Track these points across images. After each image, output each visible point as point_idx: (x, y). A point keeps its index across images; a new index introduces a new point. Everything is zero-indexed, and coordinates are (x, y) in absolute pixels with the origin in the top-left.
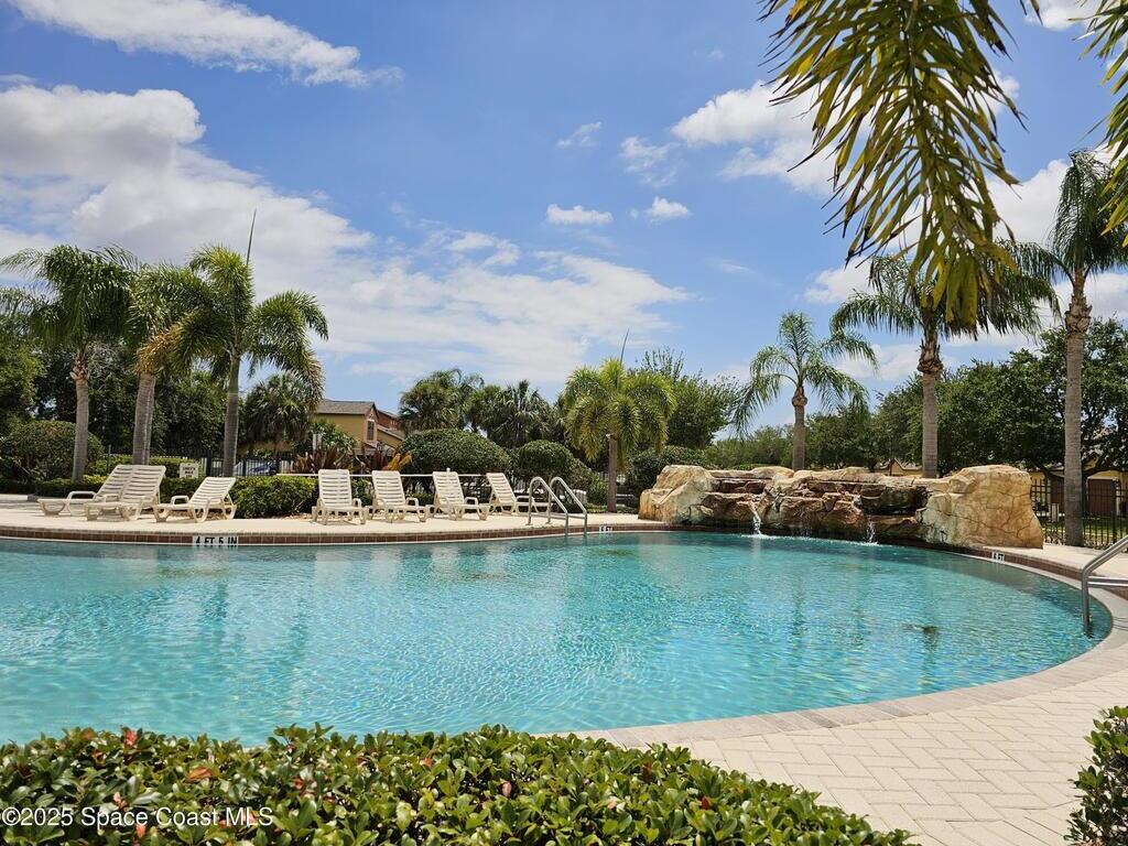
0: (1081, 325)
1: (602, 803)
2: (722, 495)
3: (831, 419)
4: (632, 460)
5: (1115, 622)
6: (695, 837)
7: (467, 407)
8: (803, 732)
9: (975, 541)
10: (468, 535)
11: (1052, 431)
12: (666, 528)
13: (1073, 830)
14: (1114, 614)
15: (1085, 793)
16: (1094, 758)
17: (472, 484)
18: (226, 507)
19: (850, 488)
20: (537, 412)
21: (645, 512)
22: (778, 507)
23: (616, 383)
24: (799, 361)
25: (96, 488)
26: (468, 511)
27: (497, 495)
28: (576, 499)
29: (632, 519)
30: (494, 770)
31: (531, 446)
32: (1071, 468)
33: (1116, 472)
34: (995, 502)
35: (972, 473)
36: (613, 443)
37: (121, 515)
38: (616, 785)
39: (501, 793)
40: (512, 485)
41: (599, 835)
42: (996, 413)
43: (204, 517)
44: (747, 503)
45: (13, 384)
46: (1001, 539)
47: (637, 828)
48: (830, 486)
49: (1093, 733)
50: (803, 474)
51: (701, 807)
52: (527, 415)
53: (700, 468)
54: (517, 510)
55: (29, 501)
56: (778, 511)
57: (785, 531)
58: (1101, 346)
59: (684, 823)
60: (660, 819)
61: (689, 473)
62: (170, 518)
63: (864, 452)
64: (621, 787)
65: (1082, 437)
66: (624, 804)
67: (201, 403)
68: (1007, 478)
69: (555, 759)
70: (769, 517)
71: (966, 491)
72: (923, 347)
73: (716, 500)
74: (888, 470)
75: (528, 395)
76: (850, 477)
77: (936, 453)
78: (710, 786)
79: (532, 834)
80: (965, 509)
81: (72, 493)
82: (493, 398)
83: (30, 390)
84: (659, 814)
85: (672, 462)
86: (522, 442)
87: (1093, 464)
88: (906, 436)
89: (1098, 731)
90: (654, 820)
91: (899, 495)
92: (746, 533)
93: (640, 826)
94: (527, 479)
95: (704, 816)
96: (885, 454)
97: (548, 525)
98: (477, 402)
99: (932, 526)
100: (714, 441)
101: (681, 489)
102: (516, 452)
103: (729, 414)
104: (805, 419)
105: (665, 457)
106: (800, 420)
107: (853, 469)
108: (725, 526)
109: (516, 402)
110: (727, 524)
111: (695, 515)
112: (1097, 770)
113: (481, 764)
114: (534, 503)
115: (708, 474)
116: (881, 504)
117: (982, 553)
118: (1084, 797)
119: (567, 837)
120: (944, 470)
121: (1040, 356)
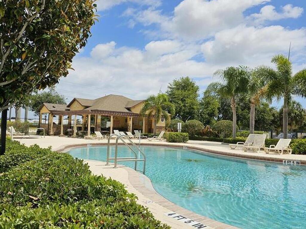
18: (289, 150)
25: (244, 141)
37: (253, 150)
43: (282, 153)
45: (213, 110)
55: (222, 144)
62: (270, 153)
67: (264, 113)
81: (238, 143)
83: (217, 111)
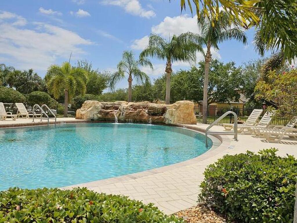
0: (209, 60)
1: (54, 207)
2: (105, 110)
3: (140, 87)
4: (73, 99)
5: (213, 144)
6: (86, 213)
7: (7, 78)
8: (126, 181)
9: (179, 123)
10: (8, 126)
11: (200, 91)
12: (85, 122)
13: (199, 199)
14: (213, 142)
15: (202, 189)
16: (205, 179)
17: (10, 107)
19: (144, 108)
20: (37, 81)
21: (78, 116)
22: (123, 114)
23: (67, 71)
24: (130, 67)
26: (8, 117)
27: (20, 111)
28: (52, 113)
29: (74, 119)
30: (13, 202)
31: (34, 93)
32: (204, 102)
33: (216, 103)
34: (185, 111)
35: (179, 103)
36: (66, 92)
38: (60, 201)
39: (15, 209)
40: (26, 108)
41: (53, 218)
42: (186, 86)
44: (113, 113)
46: (186, 122)
47: (66, 213)
48: (139, 107)
49: (205, 172)
50: (131, 103)
51: (89, 204)
52: (32, 82)
53: (97, 101)
54: (28, 116)
56: (123, 115)
57: (125, 121)
58: (214, 67)
59: (83, 209)
60: (75, 209)
61: (94, 103)
63: (149, 97)
64: (62, 202)
65: (208, 93)
66: (62, 207)
68: (188, 104)
69: (37, 196)
70: (120, 117)
71: (177, 108)
72: (167, 64)
73: (103, 112)
74: (156, 103)
75: (33, 75)
76: (145, 104)
77: (169, 97)
78: (93, 197)
79: (26, 220)
80: (177, 113)
82: (18, 75)
84: (75, 208)
85: (88, 99)
86: (30, 92)
87: (210, 101)
88: (161, 92)
89: (206, 171)
90: (73, 210)
91: (159, 110)
92: (112, 123)
93: (67, 213)
94: (32, 105)
95: (90, 207)
96: (156, 98)
97: (41, 122)
98: (11, 76)
99: (168, 119)
100: (103, 93)
101: (91, 108)
102: (28, 96)
103: (108, 84)
104: (132, 86)
105: (85, 98)
106: (130, 86)
107: (146, 102)
108: (106, 121)
109: (28, 77)
110: (107, 120)
111: (96, 117)
112: (205, 182)
113: (7, 200)
114: (35, 114)
115: (100, 104)
116: (154, 113)
117: (181, 126)
118: (202, 190)
119: (40, 220)
120: (172, 102)
121: (199, 69)
